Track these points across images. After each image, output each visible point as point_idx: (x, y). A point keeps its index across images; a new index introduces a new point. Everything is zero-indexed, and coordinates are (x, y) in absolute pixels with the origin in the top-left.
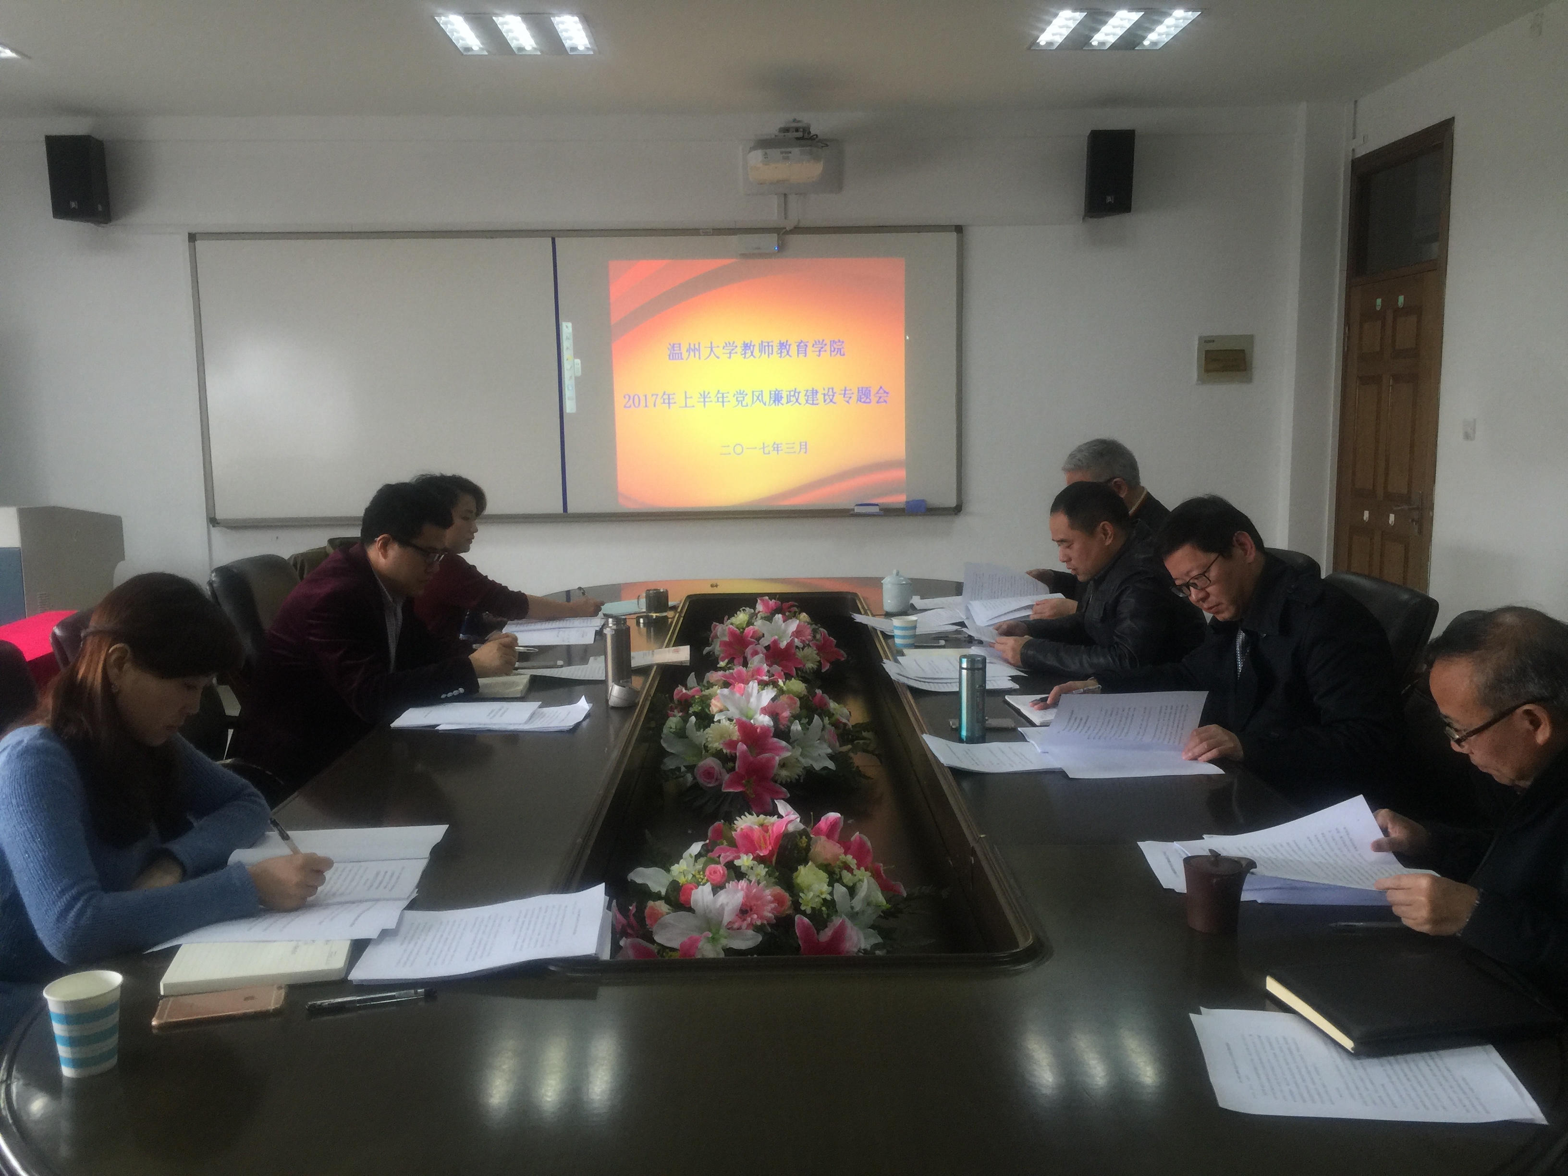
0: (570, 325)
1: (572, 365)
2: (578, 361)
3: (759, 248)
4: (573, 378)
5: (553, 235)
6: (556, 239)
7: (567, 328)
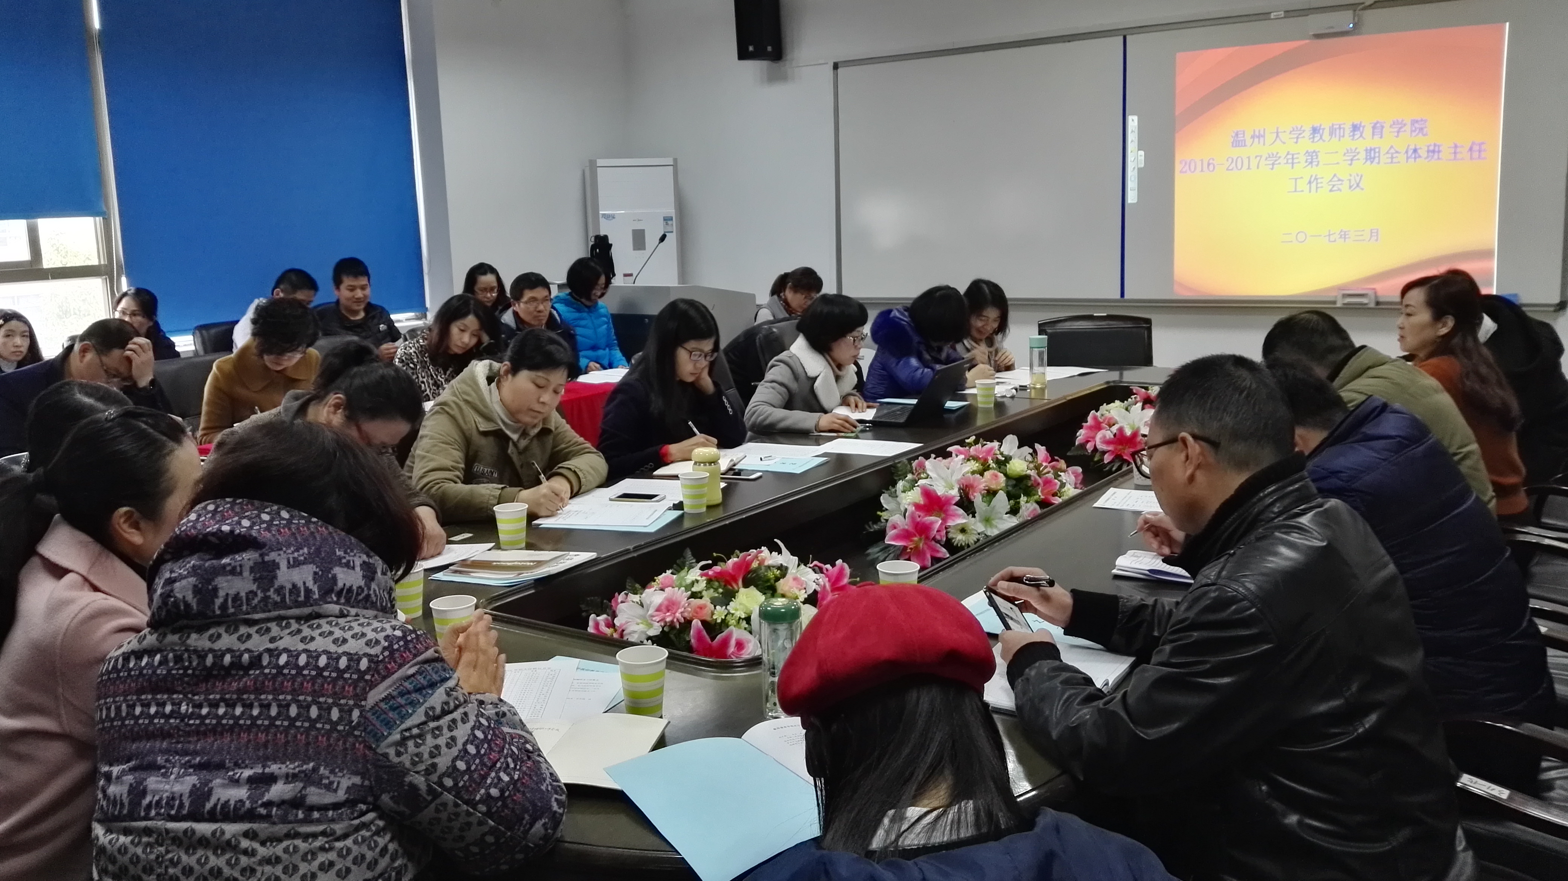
0: (1135, 118)
1: (1136, 158)
2: (1142, 153)
3: (1332, 27)
4: (1136, 170)
5: (1124, 34)
6: (1128, 37)
7: (1133, 122)
